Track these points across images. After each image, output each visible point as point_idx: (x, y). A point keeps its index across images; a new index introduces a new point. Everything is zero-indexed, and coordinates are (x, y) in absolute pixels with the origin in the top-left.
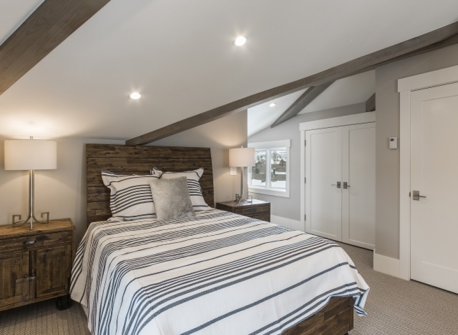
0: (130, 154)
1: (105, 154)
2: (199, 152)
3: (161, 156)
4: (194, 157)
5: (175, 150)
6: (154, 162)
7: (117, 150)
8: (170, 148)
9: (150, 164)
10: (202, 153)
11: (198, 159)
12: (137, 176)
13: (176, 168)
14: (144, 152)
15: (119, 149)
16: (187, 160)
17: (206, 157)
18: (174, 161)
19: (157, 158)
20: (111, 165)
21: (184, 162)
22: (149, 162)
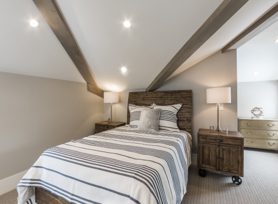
0: (144, 96)
1: (134, 97)
2: (182, 93)
3: (158, 96)
4: (178, 96)
5: (166, 93)
6: (154, 100)
7: (139, 94)
8: (164, 92)
9: (152, 101)
10: (185, 93)
11: (180, 98)
12: (144, 107)
13: (166, 103)
14: (150, 95)
15: (140, 94)
16: (173, 98)
17: (187, 96)
18: (165, 99)
19: (156, 98)
20: (136, 101)
21: (171, 100)
22: (152, 100)
